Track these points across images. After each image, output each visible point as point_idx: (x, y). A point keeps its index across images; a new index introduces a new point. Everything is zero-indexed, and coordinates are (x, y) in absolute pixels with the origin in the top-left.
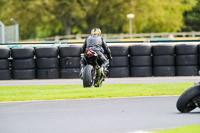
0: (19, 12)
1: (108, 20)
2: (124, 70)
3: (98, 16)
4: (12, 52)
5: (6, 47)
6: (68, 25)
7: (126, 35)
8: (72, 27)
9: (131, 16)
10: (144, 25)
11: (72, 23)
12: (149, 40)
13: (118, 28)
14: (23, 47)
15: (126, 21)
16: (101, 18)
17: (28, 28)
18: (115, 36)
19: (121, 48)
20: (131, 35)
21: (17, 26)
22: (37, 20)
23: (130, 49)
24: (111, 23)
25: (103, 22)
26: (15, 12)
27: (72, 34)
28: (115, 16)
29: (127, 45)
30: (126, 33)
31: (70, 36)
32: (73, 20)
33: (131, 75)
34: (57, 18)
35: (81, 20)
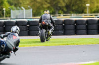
0: (32, 3)
1: (77, 7)
2: (84, 31)
3: (71, 5)
4: (29, 22)
5: (26, 20)
6: (57, 9)
7: (86, 14)
8: (59, 10)
9: (88, 5)
10: (95, 9)
11: (59, 8)
12: (97, 16)
13: (82, 11)
14: (34, 20)
15: (85, 8)
16: (73, 6)
17: (37, 11)
18: (80, 15)
19: (83, 21)
20: (88, 14)
21: (31, 10)
22: (41, 7)
23: (87, 21)
24: (78, 8)
25: (74, 8)
26: (30, 3)
27: (59, 14)
28: (80, 5)
29: (86, 19)
30: (85, 13)
31: (58, 15)
32: (59, 7)
33: (88, 34)
34: (52, 6)
35: (63, 7)
